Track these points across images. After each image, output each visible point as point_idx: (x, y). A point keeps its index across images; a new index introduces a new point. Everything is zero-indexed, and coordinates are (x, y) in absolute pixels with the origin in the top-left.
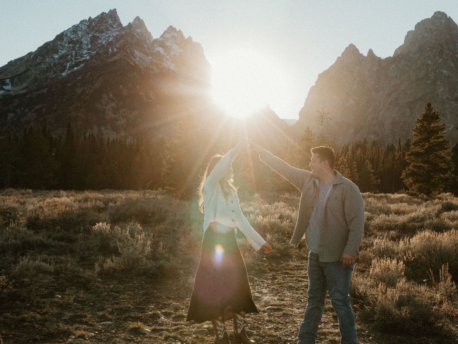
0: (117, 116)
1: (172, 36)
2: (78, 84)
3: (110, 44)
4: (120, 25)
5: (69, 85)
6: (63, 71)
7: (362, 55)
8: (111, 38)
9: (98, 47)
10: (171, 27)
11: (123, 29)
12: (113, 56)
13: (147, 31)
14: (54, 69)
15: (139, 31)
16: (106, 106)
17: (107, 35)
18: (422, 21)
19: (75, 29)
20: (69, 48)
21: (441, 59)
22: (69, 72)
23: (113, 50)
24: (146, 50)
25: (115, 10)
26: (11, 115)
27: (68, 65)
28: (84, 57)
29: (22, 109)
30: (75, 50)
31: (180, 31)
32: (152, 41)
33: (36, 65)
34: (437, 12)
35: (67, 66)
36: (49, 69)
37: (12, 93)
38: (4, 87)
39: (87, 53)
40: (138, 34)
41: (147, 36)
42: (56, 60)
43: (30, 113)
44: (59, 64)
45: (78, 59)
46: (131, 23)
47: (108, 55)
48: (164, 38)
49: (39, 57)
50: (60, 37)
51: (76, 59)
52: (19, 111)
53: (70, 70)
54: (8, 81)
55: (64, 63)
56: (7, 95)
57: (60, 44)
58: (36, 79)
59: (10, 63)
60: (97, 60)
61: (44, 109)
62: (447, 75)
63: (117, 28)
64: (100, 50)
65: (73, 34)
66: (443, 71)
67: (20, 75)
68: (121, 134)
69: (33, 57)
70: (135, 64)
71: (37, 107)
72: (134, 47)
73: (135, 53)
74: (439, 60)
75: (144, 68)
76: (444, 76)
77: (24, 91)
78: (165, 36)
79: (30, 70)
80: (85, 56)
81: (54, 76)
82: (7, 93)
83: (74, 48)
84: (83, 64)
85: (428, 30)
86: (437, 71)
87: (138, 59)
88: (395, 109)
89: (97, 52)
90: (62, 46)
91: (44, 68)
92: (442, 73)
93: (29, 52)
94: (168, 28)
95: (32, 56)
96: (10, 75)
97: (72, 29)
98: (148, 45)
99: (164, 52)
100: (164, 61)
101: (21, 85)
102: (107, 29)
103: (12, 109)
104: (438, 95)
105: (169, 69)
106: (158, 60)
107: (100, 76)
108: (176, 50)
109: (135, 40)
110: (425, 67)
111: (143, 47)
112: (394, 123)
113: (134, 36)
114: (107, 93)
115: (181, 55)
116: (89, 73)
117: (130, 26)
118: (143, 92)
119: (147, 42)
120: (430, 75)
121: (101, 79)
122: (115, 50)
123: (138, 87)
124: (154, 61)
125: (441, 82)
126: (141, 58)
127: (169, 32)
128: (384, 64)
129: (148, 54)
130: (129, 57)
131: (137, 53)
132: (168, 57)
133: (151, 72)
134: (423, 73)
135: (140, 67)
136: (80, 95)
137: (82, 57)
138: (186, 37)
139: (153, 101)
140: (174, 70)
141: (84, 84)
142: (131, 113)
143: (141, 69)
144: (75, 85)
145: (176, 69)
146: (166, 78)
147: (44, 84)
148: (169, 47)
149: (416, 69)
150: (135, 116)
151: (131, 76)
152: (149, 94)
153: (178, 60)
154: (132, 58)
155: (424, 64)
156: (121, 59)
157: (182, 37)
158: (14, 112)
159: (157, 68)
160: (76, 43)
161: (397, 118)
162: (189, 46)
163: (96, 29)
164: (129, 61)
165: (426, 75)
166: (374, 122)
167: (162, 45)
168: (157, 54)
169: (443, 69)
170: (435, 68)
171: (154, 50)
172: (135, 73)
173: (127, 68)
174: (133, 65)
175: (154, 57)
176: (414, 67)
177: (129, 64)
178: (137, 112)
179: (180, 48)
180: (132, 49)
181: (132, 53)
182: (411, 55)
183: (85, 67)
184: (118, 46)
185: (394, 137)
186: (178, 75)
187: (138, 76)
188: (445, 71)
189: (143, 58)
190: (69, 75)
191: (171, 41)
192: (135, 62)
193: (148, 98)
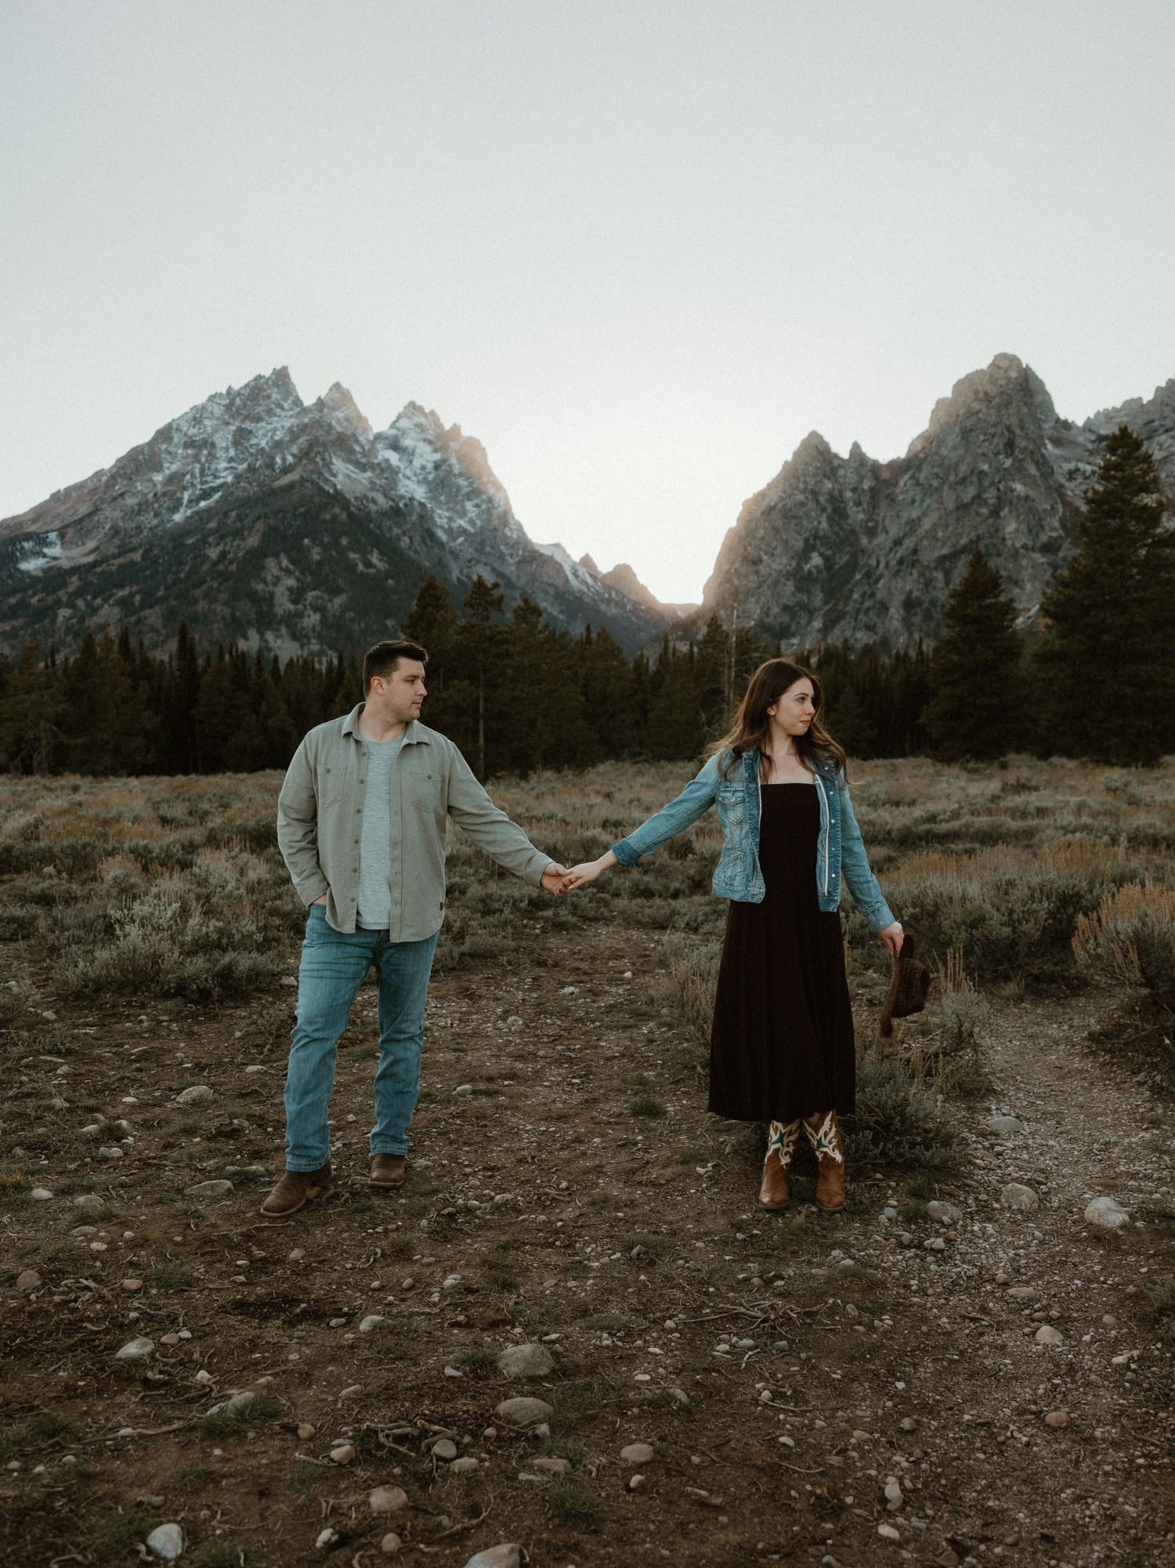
0: (300, 607)
1: (415, 425)
2: (210, 540)
3: (278, 445)
4: (298, 402)
5: (190, 541)
6: (175, 509)
7: (836, 456)
8: (278, 433)
9: (252, 455)
10: (412, 404)
11: (305, 411)
12: (286, 473)
13: (359, 416)
14: (156, 506)
15: (341, 415)
16: (275, 585)
17: (270, 427)
18: (967, 376)
19: (197, 416)
20: (186, 458)
21: (1010, 460)
22: (189, 512)
23: (284, 459)
24: (359, 456)
25: (285, 368)
26: (63, 613)
27: (186, 496)
28: (219, 478)
29: (89, 597)
30: (199, 461)
31: (432, 412)
32: (371, 438)
33: (114, 499)
34: (1000, 355)
35: (182, 498)
36: (143, 507)
37: (65, 564)
38: (45, 550)
39: (226, 469)
40: (338, 421)
41: (359, 425)
42: (159, 486)
43: (106, 606)
44: (164, 494)
45: (206, 482)
46: (323, 398)
47: (274, 470)
48: (398, 429)
49: (119, 480)
50: (165, 434)
51: (202, 483)
52: (80, 603)
53: (190, 508)
54: (53, 536)
55: (176, 492)
56: (51, 569)
57: (166, 450)
58: (115, 531)
59: (56, 497)
60: (250, 484)
61: (138, 598)
62: (1023, 494)
63: (291, 409)
64: (257, 460)
65: (194, 426)
66: (1014, 487)
67: (80, 521)
68: (311, 647)
69: (107, 483)
70: (335, 490)
71: (121, 594)
72: (331, 452)
73: (333, 464)
74: (1004, 462)
75: (356, 498)
76: (1018, 496)
77: (91, 559)
78: (401, 424)
79: (101, 509)
80: (223, 474)
81: (155, 522)
82: (53, 563)
83: (196, 458)
84: (220, 494)
85: (981, 395)
86: (1001, 488)
87: (341, 477)
88: (911, 574)
89: (249, 465)
90: (170, 453)
91: (132, 507)
92: (1012, 491)
93: (98, 469)
94: (405, 407)
95: (104, 479)
96: (57, 524)
97: (190, 415)
98: (362, 447)
99: (400, 460)
100: (400, 481)
101: (83, 544)
102: (270, 412)
103: (64, 599)
104: (1004, 539)
105: (412, 499)
106: (386, 479)
107: (258, 519)
108: (426, 456)
109: (332, 437)
110: (975, 479)
111: (352, 451)
112: (909, 604)
113: (330, 425)
114: (276, 556)
115: (437, 466)
116: (234, 513)
117: (320, 404)
118: (355, 553)
119: (361, 439)
120: (986, 496)
121: (260, 526)
122: (290, 459)
123: (344, 541)
124: (378, 482)
125: (1011, 511)
126: (348, 477)
127: (409, 415)
128: (885, 475)
129: (363, 468)
130: (320, 474)
131: (339, 465)
132: (408, 472)
133: (373, 507)
134: (972, 491)
135: (348, 496)
136: (215, 564)
137: (216, 477)
138: (447, 427)
139: (379, 571)
140: (423, 500)
141: (222, 537)
142: (330, 601)
143: (349, 501)
144: (203, 541)
145: (427, 498)
146: (405, 518)
147: (135, 541)
148: (410, 450)
149: (956, 484)
150: (341, 606)
151: (328, 517)
152: (369, 556)
153: (431, 477)
154: (327, 475)
155: (972, 472)
156: (303, 480)
157: (439, 426)
158: (71, 605)
159: (386, 496)
160: (201, 446)
161: (916, 594)
162: (453, 445)
163: (244, 412)
164: (322, 484)
165: (978, 496)
166: (867, 604)
167: (395, 446)
168: (384, 465)
169: (1014, 480)
170: (997, 480)
171: (376, 458)
172: (337, 510)
173: (317, 499)
174: (331, 491)
175: (377, 472)
176: (952, 478)
177: (321, 490)
178: (344, 596)
179: (435, 451)
180: (327, 457)
181: (328, 465)
182: (944, 452)
183: (224, 500)
184: (295, 449)
185: (911, 634)
186: (433, 511)
187: (344, 516)
188: (1018, 487)
189: (353, 475)
190: (188, 519)
191: (413, 434)
192: (334, 486)
193: (368, 564)
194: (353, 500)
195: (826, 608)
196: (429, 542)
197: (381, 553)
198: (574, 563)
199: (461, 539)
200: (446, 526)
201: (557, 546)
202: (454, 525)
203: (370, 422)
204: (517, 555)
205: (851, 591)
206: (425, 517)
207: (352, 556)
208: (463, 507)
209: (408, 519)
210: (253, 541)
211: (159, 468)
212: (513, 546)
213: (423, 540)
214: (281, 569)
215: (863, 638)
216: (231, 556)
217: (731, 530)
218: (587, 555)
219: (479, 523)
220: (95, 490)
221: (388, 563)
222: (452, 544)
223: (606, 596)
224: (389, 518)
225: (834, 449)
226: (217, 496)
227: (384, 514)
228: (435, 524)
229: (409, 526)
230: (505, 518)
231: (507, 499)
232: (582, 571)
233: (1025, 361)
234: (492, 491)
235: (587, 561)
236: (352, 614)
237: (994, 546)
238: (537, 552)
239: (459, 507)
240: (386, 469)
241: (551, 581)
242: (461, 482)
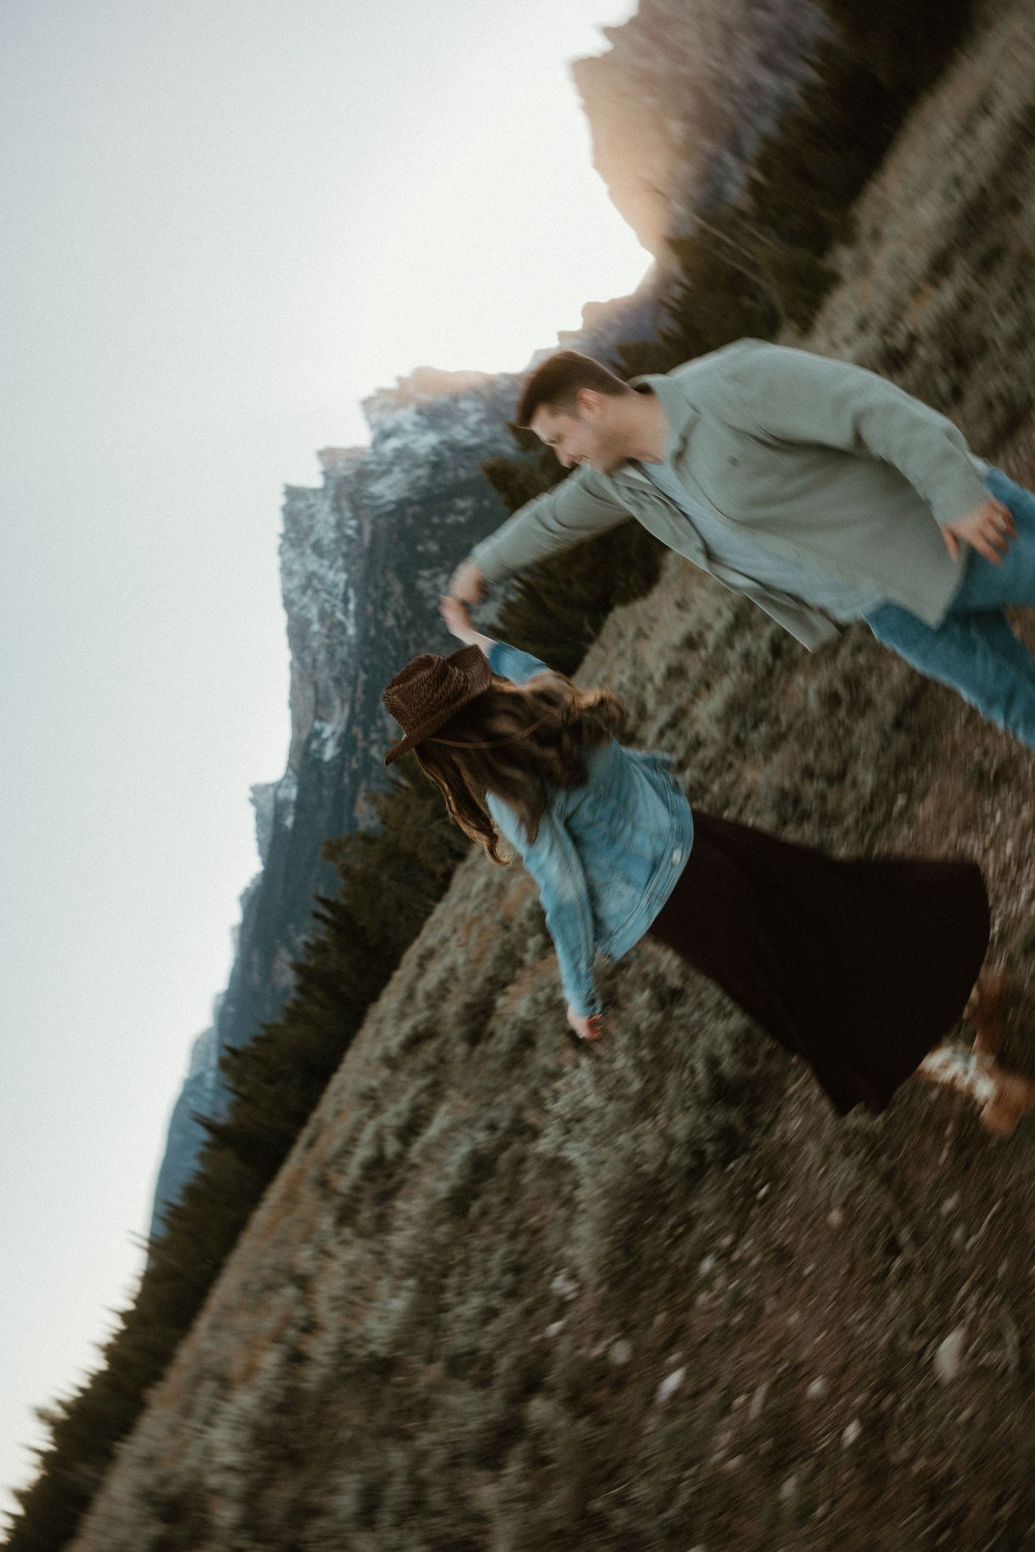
1: (380, 410)
2: (380, 617)
3: (339, 526)
4: (315, 491)
5: (373, 632)
6: (345, 629)
7: (602, 55)
8: (330, 520)
9: (335, 549)
10: (364, 403)
11: (324, 490)
12: (362, 533)
13: (351, 450)
14: (335, 641)
15: (342, 465)
17: (322, 523)
19: (287, 572)
20: (312, 598)
22: (352, 620)
23: (351, 527)
24: (379, 468)
25: (287, 486)
26: (374, 751)
27: (339, 615)
28: (339, 583)
29: (373, 728)
30: (320, 591)
31: (378, 391)
32: (371, 451)
33: (314, 667)
35: (339, 619)
36: (331, 653)
37: (341, 729)
38: (324, 736)
39: (336, 574)
40: (345, 469)
41: (357, 455)
42: (322, 630)
44: (330, 630)
45: (337, 595)
46: (323, 470)
47: (355, 540)
48: (375, 425)
49: (303, 655)
50: (288, 603)
51: (336, 597)
52: (374, 736)
53: (349, 617)
54: (317, 725)
55: (332, 621)
56: (339, 740)
57: (300, 609)
58: (337, 680)
59: (293, 705)
60: (356, 563)
63: (318, 499)
64: (341, 548)
65: (293, 578)
67: (317, 700)
69: (301, 665)
70: (394, 502)
72: (365, 488)
73: (374, 492)
75: (409, 490)
77: (347, 710)
78: (373, 421)
79: (317, 680)
80: (338, 579)
81: (346, 649)
82: (336, 736)
83: (316, 591)
84: (351, 590)
87: (387, 492)
89: (342, 556)
90: (303, 607)
91: (326, 658)
93: (288, 664)
94: (363, 410)
95: (297, 664)
96: (310, 717)
97: (284, 575)
98: (374, 462)
99: (399, 439)
100: (415, 448)
101: (334, 708)
102: (312, 517)
103: (365, 744)
105: (433, 448)
106: (407, 458)
107: (383, 573)
108: (406, 416)
109: (354, 479)
111: (372, 473)
113: (345, 478)
114: (418, 577)
115: (420, 412)
116: (371, 590)
117: (326, 474)
118: (448, 517)
119: (367, 460)
121: (391, 576)
122: (353, 523)
123: (435, 520)
124: (406, 466)
126: (390, 487)
127: (370, 410)
129: (387, 472)
130: (377, 507)
131: (377, 488)
132: (412, 437)
133: (423, 482)
135: (404, 496)
136: (399, 625)
137: (336, 585)
138: (394, 385)
140: (439, 440)
141: (383, 608)
143: (408, 498)
144: (379, 624)
145: (439, 435)
146: (443, 462)
147: (352, 671)
148: (395, 426)
151: (411, 521)
152: (457, 508)
153: (425, 422)
154: (380, 502)
156: (374, 523)
157: (390, 392)
158: (372, 743)
159: (418, 466)
160: (310, 583)
161: (760, 47)
162: (411, 389)
163: (301, 536)
164: (384, 510)
167: (385, 435)
168: (396, 454)
171: (387, 456)
172: (410, 511)
173: (393, 520)
174: (394, 506)
175: (398, 462)
177: (390, 514)
179: (408, 406)
180: (366, 494)
181: (373, 497)
183: (356, 590)
184: (348, 514)
185: (791, 75)
186: (451, 437)
187: (417, 509)
189: (391, 482)
190: (357, 624)
191: (386, 416)
192: (391, 502)
193: (462, 512)
194: (409, 494)
196: (475, 454)
197: (461, 496)
199: (485, 427)
200: (469, 433)
202: (472, 426)
203: (360, 444)
206: (452, 446)
207: (451, 519)
208: (461, 410)
209: (446, 460)
210: (398, 588)
211: (308, 622)
213: (469, 458)
214: (429, 579)
215: (766, 123)
216: (399, 610)
217: (609, 193)
218: (558, 333)
219: (481, 406)
220: (301, 678)
221: (470, 496)
222: (485, 437)
224: (438, 474)
225: (597, 53)
226: (351, 593)
227: (432, 477)
228: (462, 441)
229: (452, 463)
230: (491, 383)
231: (475, 373)
234: (461, 380)
235: (563, 337)
239: (459, 414)
240: (399, 453)
242: (441, 400)
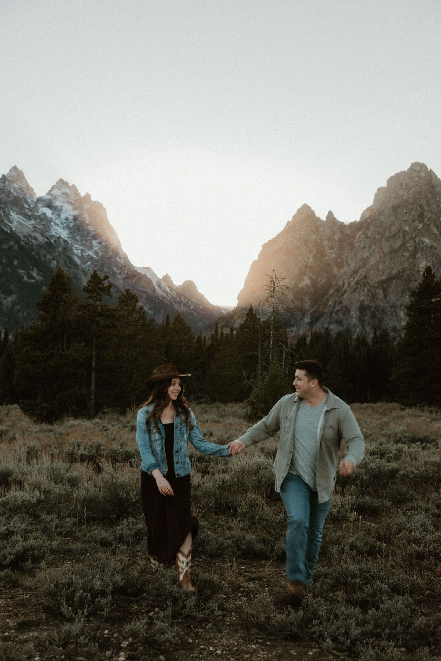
1: (63, 193)
7: (318, 219)
10: (61, 181)
13: (28, 186)
15: (16, 186)
18: (396, 174)
21: (422, 224)
24: (27, 211)
31: (74, 186)
32: (35, 200)
34: (415, 163)
40: (15, 189)
41: (28, 192)
46: (5, 174)
48: (52, 195)
62: (429, 245)
66: (424, 240)
70: (11, 231)
72: (10, 208)
73: (11, 215)
74: (418, 226)
75: (24, 236)
76: (426, 246)
78: (52, 192)
85: (404, 186)
86: (417, 241)
87: (15, 223)
88: (363, 291)
92: (423, 242)
94: (57, 183)
98: (29, 205)
99: (52, 214)
100: (52, 227)
104: (419, 271)
105: (59, 238)
106: (44, 225)
108: (69, 212)
109: (11, 198)
110: (401, 235)
111: (23, 208)
112: (362, 309)
113: (9, 192)
115: (75, 218)
117: (4, 178)
118: (22, 270)
119: (28, 200)
120: (408, 245)
123: (16, 262)
124: (38, 227)
125: (422, 255)
126: (20, 223)
127: (59, 187)
128: (348, 232)
129: (29, 218)
131: (14, 216)
132: (57, 222)
133: (34, 242)
134: (399, 242)
135: (19, 235)
138: (83, 195)
139: (37, 281)
140: (66, 239)
142: (5, 299)
143: (19, 238)
145: (68, 238)
146: (54, 248)
148: (59, 208)
149: (390, 238)
150: (12, 302)
151: (6, 247)
152: (31, 272)
153: (71, 225)
154: (7, 222)
155: (399, 231)
157: (78, 194)
159: (43, 235)
161: (366, 302)
162: (86, 206)
164: (3, 227)
165: (403, 245)
166: (337, 308)
167: (49, 205)
168: (42, 217)
169: (424, 237)
170: (414, 236)
171: (38, 212)
172: (12, 243)
174: (9, 231)
175: (38, 221)
176: (387, 234)
178: (14, 296)
179: (75, 209)
180: (7, 211)
181: (7, 215)
182: (383, 219)
185: (363, 327)
186: (72, 245)
187: (16, 247)
188: (427, 240)
189: (22, 222)
191: (61, 199)
192: (11, 228)
193: (30, 277)
194: (22, 237)
195: (312, 310)
196: (69, 265)
197: (38, 270)
198: (158, 278)
199: (89, 263)
200: (80, 255)
201: (148, 268)
202: (85, 254)
203: (35, 191)
204: (124, 273)
205: (328, 300)
206: (67, 248)
207: (20, 271)
208: (91, 243)
209: (56, 249)
212: (121, 268)
213: (65, 263)
215: (334, 329)
217: (255, 261)
218: (167, 275)
219: (100, 254)
221: (42, 276)
222: (83, 266)
223: (178, 299)
224: (45, 249)
225: (317, 215)
227: (41, 246)
228: (73, 253)
229: (57, 254)
230: (117, 252)
231: (118, 240)
232: (163, 284)
233: (429, 167)
234: (109, 235)
235: (166, 278)
236: (19, 307)
237: (413, 275)
238: (136, 272)
239: (88, 244)
240: (44, 219)
241: (144, 290)
242: (91, 228)
